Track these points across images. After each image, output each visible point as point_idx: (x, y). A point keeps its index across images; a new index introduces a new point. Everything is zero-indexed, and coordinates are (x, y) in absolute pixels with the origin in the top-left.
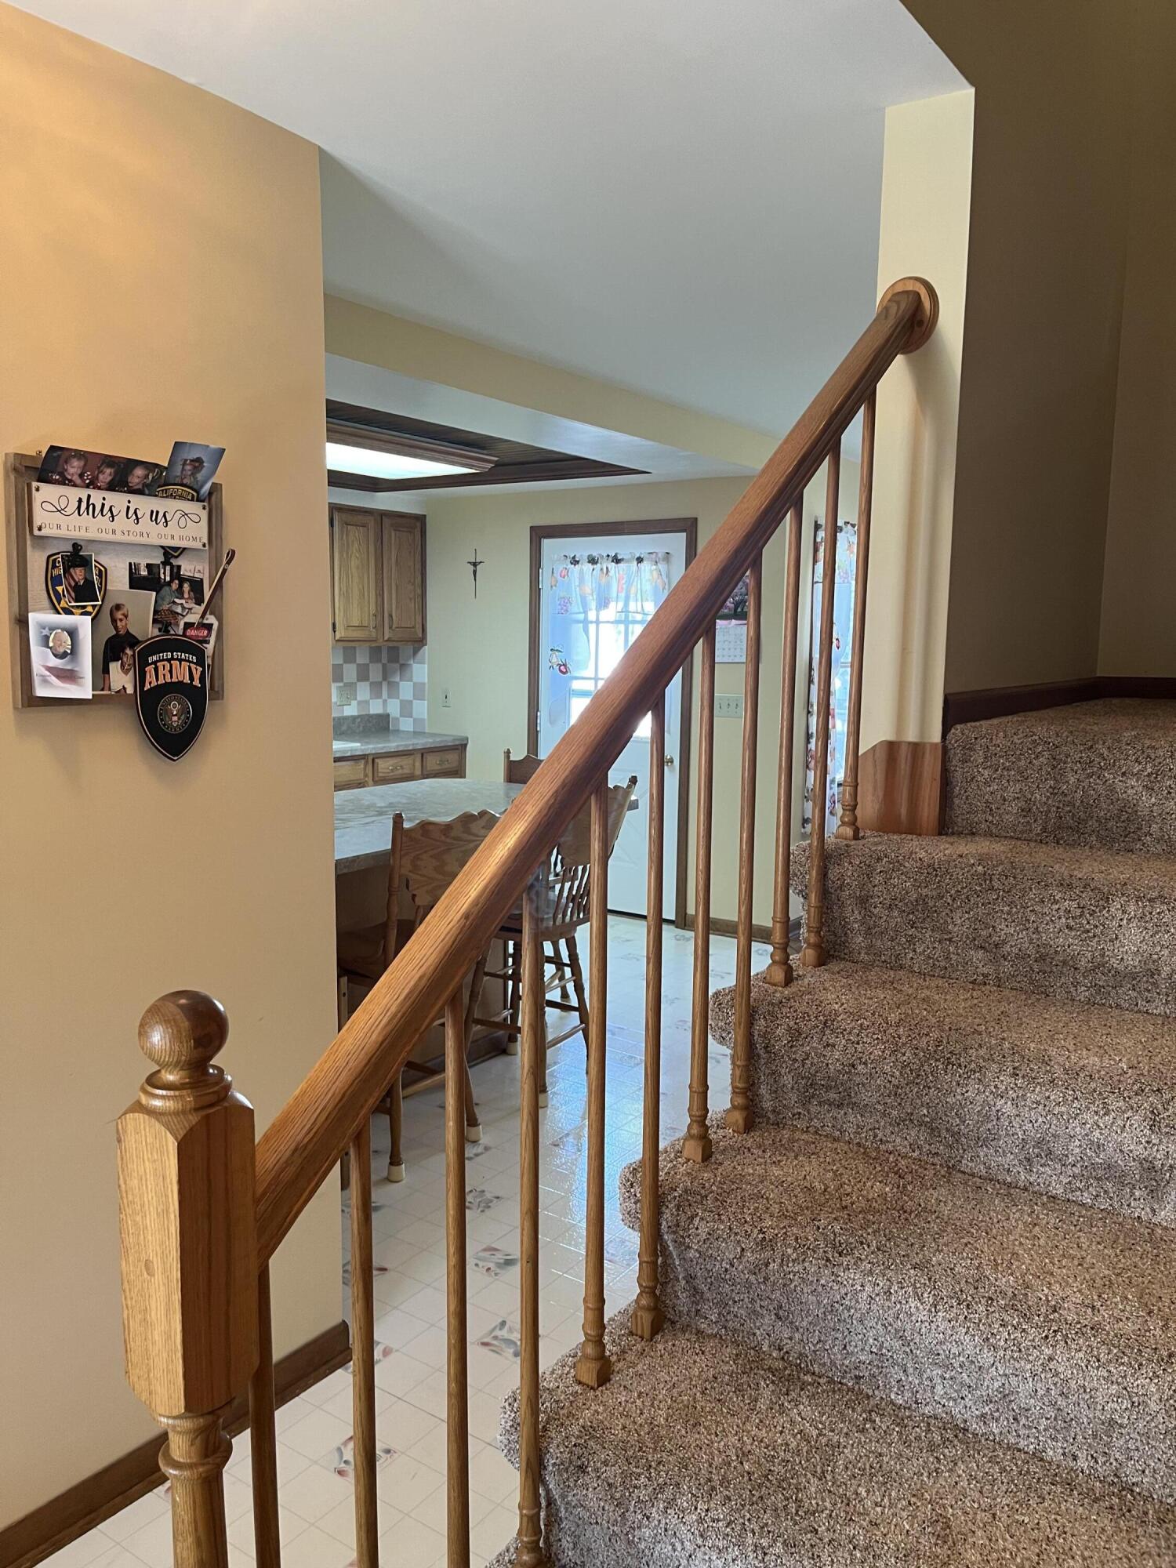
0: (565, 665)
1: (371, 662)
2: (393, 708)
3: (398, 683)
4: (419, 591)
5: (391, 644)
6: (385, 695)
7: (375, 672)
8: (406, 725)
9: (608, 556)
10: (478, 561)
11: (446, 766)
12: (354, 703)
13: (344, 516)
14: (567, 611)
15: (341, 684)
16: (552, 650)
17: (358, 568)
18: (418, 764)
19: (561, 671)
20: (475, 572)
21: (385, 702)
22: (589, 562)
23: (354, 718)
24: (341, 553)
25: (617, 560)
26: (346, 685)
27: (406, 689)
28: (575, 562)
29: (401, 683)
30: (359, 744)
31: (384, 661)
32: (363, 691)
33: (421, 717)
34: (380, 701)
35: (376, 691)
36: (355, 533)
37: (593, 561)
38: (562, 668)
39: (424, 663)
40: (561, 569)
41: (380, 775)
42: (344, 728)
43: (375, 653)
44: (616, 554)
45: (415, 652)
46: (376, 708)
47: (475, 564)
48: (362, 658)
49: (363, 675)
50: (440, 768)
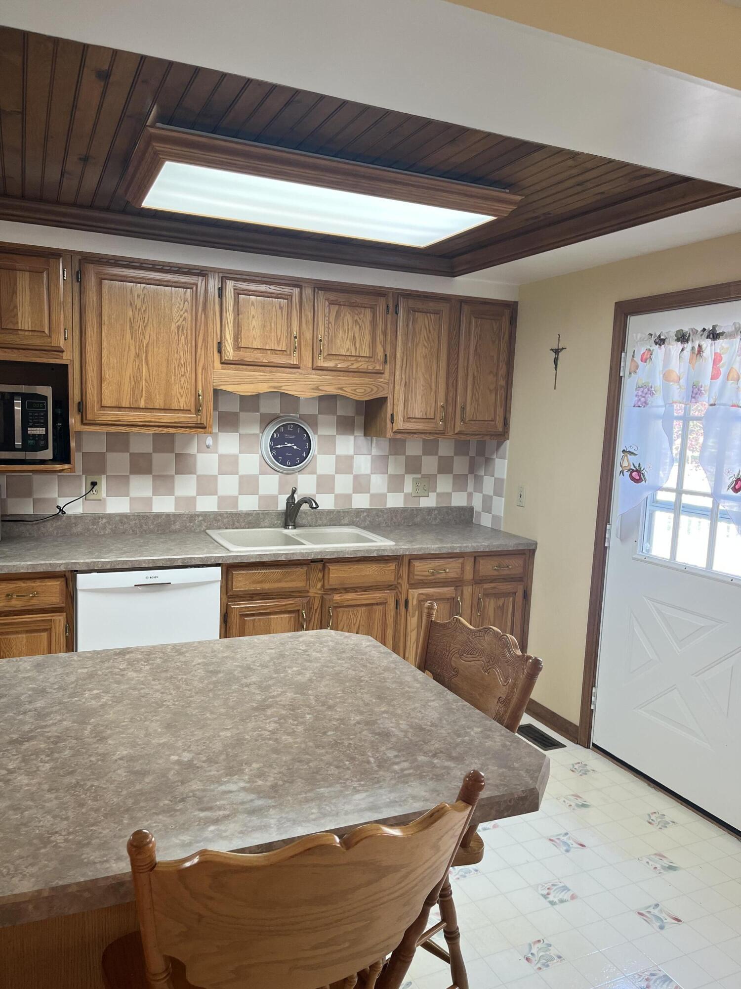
0: (639, 471)
1: (456, 454)
2: (477, 503)
3: (482, 477)
4: (502, 383)
5: (463, 438)
6: (470, 488)
7: (460, 465)
8: (486, 521)
9: (704, 330)
10: (560, 347)
11: (506, 572)
12: (433, 496)
13: (411, 303)
14: (646, 403)
15: (419, 476)
16: (624, 451)
17: (425, 357)
18: (469, 568)
19: (632, 478)
20: (556, 361)
21: (470, 496)
22: (678, 340)
23: (430, 510)
24: (405, 343)
25: (714, 335)
26: (424, 477)
27: (488, 484)
28: (660, 341)
29: (485, 477)
30: (393, 543)
31: (472, 453)
32: (444, 484)
33: (498, 514)
34: (465, 494)
35: (460, 483)
36: (422, 319)
37: (683, 338)
38: (634, 474)
39: (504, 458)
40: (643, 350)
41: (416, 577)
42: (418, 519)
43: (461, 447)
44: (714, 327)
45: (499, 445)
46: (459, 500)
47: (557, 351)
48: (445, 448)
49: (445, 467)
50: (496, 573)
